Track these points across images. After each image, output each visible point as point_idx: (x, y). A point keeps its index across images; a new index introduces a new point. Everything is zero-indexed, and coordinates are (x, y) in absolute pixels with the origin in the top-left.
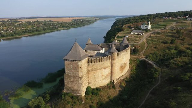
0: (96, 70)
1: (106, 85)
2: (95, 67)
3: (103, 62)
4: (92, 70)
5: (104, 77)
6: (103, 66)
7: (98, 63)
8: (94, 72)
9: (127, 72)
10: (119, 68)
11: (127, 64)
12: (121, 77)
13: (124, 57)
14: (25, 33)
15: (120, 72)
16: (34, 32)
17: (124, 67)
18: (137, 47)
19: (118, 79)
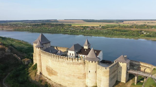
9: (58, 84)
10: (46, 68)
11: (57, 74)
12: (48, 78)
13: (50, 60)
15: (47, 73)
17: (52, 73)
19: (45, 77)
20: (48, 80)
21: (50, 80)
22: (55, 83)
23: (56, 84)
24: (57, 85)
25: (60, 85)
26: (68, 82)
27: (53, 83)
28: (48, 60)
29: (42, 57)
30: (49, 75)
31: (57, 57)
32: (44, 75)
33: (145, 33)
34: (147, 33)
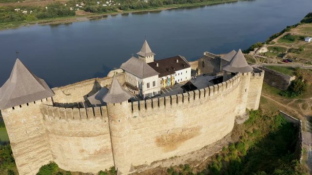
0: (61, 134)
2: (57, 127)
3: (77, 122)
4: (54, 132)
5: (86, 155)
6: (78, 131)
7: (63, 121)
8: (57, 139)
9: (201, 150)
10: (155, 140)
11: (199, 130)
12: (164, 160)
13: (179, 112)
14: (167, 4)
15: (161, 148)
16: (182, 4)
17: (183, 139)
18: (304, 77)
19: (149, 164)
20: (167, 165)
21: (176, 157)
22: (192, 153)
23: (196, 153)
24: (198, 153)
25: (206, 147)
26: (221, 130)
27: (187, 157)
28: (172, 114)
29: (142, 119)
30: (167, 151)
31: (205, 94)
32: (141, 164)
33: (25, 12)
34: (29, 10)
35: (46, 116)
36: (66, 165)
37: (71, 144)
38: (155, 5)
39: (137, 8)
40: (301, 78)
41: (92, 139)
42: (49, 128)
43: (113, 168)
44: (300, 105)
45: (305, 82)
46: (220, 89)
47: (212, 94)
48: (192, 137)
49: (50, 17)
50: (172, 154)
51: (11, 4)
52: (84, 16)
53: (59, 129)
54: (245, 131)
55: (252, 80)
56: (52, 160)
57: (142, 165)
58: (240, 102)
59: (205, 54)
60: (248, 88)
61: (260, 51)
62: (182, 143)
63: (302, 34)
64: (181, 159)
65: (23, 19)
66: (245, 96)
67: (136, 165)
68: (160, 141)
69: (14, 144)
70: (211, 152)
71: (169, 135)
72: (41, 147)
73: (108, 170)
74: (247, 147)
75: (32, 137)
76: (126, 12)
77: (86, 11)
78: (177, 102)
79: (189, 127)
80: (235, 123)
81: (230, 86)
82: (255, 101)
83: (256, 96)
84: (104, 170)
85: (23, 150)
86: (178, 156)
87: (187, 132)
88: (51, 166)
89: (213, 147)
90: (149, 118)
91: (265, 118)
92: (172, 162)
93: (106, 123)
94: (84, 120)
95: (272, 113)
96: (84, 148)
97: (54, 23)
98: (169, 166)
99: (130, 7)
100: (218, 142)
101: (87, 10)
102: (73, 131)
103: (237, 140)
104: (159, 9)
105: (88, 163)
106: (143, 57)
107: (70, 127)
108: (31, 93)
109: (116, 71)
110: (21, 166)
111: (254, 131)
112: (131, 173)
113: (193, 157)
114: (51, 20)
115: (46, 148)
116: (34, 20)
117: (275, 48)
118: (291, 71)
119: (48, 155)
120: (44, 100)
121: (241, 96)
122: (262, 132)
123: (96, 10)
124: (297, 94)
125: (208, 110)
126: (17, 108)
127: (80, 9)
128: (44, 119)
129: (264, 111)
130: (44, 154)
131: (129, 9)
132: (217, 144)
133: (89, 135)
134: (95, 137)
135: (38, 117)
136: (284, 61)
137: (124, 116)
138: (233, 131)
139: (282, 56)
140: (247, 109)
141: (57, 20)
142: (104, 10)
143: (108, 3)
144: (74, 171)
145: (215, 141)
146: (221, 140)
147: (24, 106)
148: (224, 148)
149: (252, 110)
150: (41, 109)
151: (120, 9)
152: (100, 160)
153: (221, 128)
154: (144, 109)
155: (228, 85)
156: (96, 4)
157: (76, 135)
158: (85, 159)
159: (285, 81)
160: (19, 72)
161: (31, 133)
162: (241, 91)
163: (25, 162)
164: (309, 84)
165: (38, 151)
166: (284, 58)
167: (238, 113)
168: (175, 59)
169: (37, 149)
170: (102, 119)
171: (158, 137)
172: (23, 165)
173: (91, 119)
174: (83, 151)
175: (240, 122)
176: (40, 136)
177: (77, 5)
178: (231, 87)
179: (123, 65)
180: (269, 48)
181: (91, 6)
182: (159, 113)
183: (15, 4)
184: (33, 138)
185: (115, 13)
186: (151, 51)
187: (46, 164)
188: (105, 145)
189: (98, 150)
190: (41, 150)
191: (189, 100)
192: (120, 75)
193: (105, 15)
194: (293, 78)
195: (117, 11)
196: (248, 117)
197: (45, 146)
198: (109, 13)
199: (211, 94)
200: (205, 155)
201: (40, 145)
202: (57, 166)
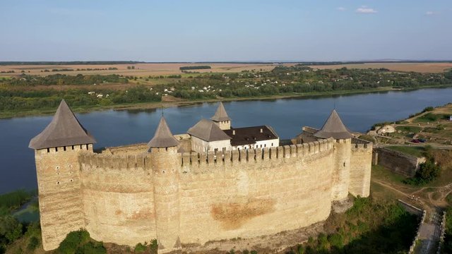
0: (97, 188)
1: (133, 245)
2: (93, 179)
3: (115, 172)
4: (89, 186)
5: (123, 219)
6: (116, 184)
7: (101, 170)
8: (92, 195)
9: (276, 235)
10: (210, 209)
11: (272, 205)
12: (222, 241)
13: (243, 174)
14: (285, 91)
15: (219, 223)
16: (306, 92)
17: (249, 213)
18: (437, 159)
19: (203, 244)
20: (227, 247)
21: (239, 238)
22: (263, 237)
23: (268, 238)
24: (272, 239)
25: (283, 233)
26: (306, 212)
27: (255, 242)
28: (233, 175)
29: (194, 177)
30: (227, 228)
31: (277, 154)
32: (192, 242)
33: (100, 96)
34: (104, 95)
35: (83, 165)
36: (98, 233)
37: (105, 202)
38: (268, 92)
39: (244, 95)
40: (433, 160)
41: (131, 196)
42: (84, 181)
43: (155, 242)
44: (430, 194)
45: (438, 165)
46: (300, 151)
47: (288, 156)
48: (262, 213)
49: (129, 102)
50: (234, 233)
51: (85, 87)
52: (172, 102)
53: (95, 182)
54: (346, 222)
55: (355, 153)
56: (83, 226)
57: (194, 244)
58: (338, 180)
59: (304, 129)
60: (348, 161)
61: (384, 131)
62: (248, 220)
63: (447, 113)
64: (246, 243)
65: (97, 103)
66: (345, 173)
67: (185, 242)
68: (217, 212)
69: (43, 196)
70: (290, 242)
71: (230, 205)
72: (72, 206)
73: (149, 243)
74: (345, 242)
75: (64, 190)
76: (227, 99)
77: (176, 97)
78: (240, 160)
79: (258, 198)
80: (332, 211)
81: (315, 151)
82: (362, 184)
83: (362, 176)
84: (143, 244)
85: (52, 204)
86: (242, 238)
87: (255, 205)
88: (82, 234)
89: (294, 235)
90: (204, 176)
91: (377, 208)
92: (234, 245)
93: (149, 177)
94: (124, 170)
95: (387, 202)
96: (121, 209)
97: (132, 108)
98: (229, 250)
99: (233, 93)
100: (303, 230)
101: (177, 95)
102: (111, 184)
103: (332, 231)
104: (273, 97)
105: (125, 230)
106: (217, 122)
107: (107, 179)
108: (71, 136)
109: (181, 135)
110: (45, 226)
111: (359, 223)
112: (176, 249)
113: (264, 244)
114: (130, 105)
115: (78, 209)
116: (108, 104)
117: (407, 129)
118: (420, 151)
119: (80, 218)
120: (84, 147)
121: (338, 171)
122: (371, 225)
123: (189, 95)
124: (427, 180)
125: (283, 178)
126: (53, 151)
127: (169, 94)
128: (81, 169)
129: (375, 199)
130: (76, 217)
131: (232, 96)
132: (301, 232)
133: (128, 191)
134: (135, 194)
135: (75, 166)
136: (414, 141)
137: (170, 166)
138: (328, 220)
139: (412, 136)
140: (349, 194)
141: (137, 106)
142: (199, 96)
143: (205, 88)
144: (107, 242)
145: (298, 227)
146: (306, 228)
147: (61, 150)
148: (310, 239)
149: (358, 196)
150: (79, 157)
151: (220, 95)
152: (139, 228)
153: (306, 209)
154: (197, 163)
155: (312, 148)
156: (191, 89)
157: (113, 190)
158: (121, 225)
159: (411, 164)
160: (62, 113)
161: (63, 185)
162: (337, 165)
163: (51, 221)
164: (444, 168)
165: (68, 211)
166: (414, 138)
167: (336, 197)
168: (258, 128)
169: (68, 207)
170: (144, 170)
171: (213, 205)
172: (48, 225)
173: (133, 169)
174: (119, 212)
175: (338, 210)
176: (73, 192)
177: (166, 90)
178: (317, 152)
179: (191, 129)
180: (397, 129)
181: (182, 91)
182: (216, 171)
183: (90, 87)
184: (66, 192)
185: (213, 100)
186: (227, 116)
187: (75, 230)
188: (146, 206)
189: (137, 212)
190: (72, 210)
191: (255, 159)
192: (185, 141)
193: (199, 101)
194: (422, 160)
195: (215, 98)
196: (351, 205)
197: (78, 206)
198: (205, 99)
199: (286, 156)
200: (281, 244)
201: (71, 204)
202: (88, 234)
